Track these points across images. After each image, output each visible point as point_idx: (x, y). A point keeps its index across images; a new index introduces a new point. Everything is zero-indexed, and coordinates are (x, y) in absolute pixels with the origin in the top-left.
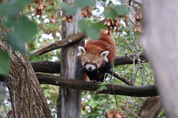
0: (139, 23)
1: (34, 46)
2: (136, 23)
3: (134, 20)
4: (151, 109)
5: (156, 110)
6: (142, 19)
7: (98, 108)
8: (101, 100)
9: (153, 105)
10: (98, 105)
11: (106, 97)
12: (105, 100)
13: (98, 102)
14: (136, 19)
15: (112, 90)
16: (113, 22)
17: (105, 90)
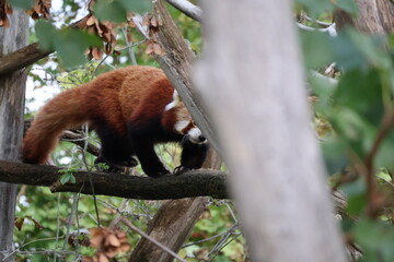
0: (155, 36)
2: (150, 35)
3: (144, 29)
4: (172, 226)
5: (182, 230)
6: (163, 27)
8: (52, 207)
9: (176, 218)
10: (46, 219)
14: (151, 27)
15: (87, 184)
16: (100, 32)
17: (72, 184)
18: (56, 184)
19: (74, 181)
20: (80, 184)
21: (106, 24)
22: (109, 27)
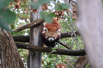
0: (75, 14)
1: (14, 26)
2: (73, 13)
3: (72, 12)
4: (82, 63)
5: (85, 64)
6: (77, 11)
7: (51, 62)
8: (53, 58)
9: (83, 61)
11: (56, 56)
12: (55, 58)
13: (51, 59)
14: (74, 12)
15: (59, 52)
16: (60, 13)
17: (55, 52)
18: (51, 52)
19: (56, 51)
20: (57, 52)
21: (62, 11)
22: (62, 12)
